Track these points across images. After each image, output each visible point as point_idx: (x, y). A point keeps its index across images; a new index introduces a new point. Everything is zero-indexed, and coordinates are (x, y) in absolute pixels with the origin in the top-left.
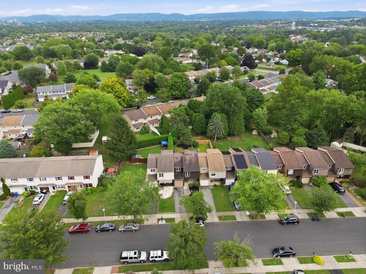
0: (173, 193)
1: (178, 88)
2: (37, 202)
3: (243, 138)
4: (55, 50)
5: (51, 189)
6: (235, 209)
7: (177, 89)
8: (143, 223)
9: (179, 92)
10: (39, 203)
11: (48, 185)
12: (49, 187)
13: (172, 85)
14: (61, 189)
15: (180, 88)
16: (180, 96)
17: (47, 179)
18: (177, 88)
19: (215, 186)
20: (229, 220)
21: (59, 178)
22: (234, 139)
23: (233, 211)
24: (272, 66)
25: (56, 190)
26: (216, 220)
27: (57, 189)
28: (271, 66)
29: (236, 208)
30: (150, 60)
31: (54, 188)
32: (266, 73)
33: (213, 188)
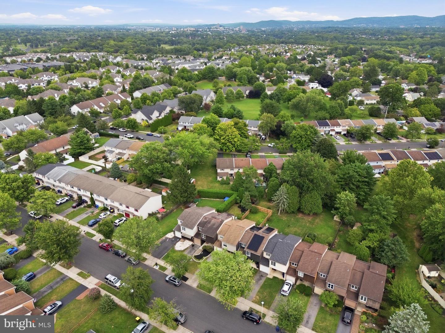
0: (188, 248)
4: (237, 72)
8: (144, 262)
10: (102, 218)
12: (115, 209)
14: (122, 213)
17: (114, 202)
21: (121, 204)
26: (195, 285)
31: (118, 211)
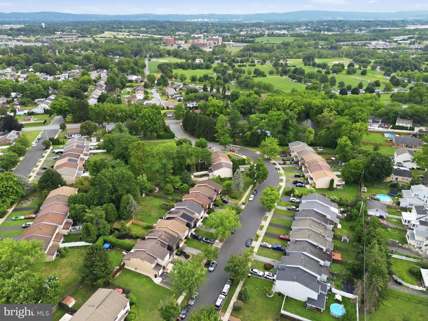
6: (212, 244)
19: (186, 242)
23: (212, 246)
33: (186, 245)
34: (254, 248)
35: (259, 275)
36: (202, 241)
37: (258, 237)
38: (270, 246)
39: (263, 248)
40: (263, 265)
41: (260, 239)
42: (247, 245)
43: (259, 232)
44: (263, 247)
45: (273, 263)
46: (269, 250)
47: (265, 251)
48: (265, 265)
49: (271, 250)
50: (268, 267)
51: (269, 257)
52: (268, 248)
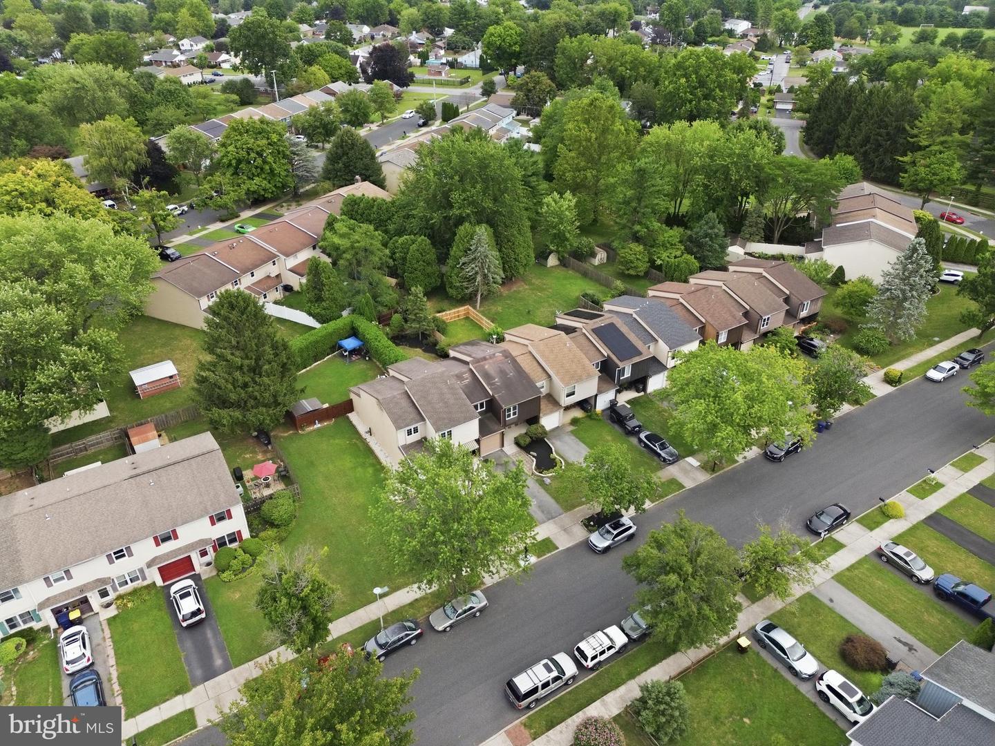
1: (262, 169)
2: (86, 659)
3: (537, 282)
5: (95, 601)
6: (663, 463)
7: (259, 170)
9: (265, 179)
10: (91, 662)
11: (82, 589)
12: (88, 595)
13: (239, 161)
14: (130, 586)
15: (267, 167)
16: (272, 193)
17: (72, 571)
18: (257, 167)
19: (574, 422)
20: (671, 493)
21: (120, 554)
22: (515, 288)
23: (662, 469)
24: (447, 74)
25: (112, 595)
27: (115, 590)
28: (443, 74)
29: (665, 460)
30: (89, 83)
31: (104, 594)
32: (445, 95)
33: (572, 428)
34: (839, 546)
35: (791, 669)
36: (634, 440)
37: (886, 515)
38: (927, 574)
39: (889, 567)
40: (841, 636)
41: (892, 528)
42: (816, 523)
43: (902, 500)
44: (889, 561)
45: (895, 652)
46: (911, 586)
47: (887, 582)
48: (849, 640)
49: (927, 592)
50: (860, 657)
51: (892, 616)
52: (911, 575)
